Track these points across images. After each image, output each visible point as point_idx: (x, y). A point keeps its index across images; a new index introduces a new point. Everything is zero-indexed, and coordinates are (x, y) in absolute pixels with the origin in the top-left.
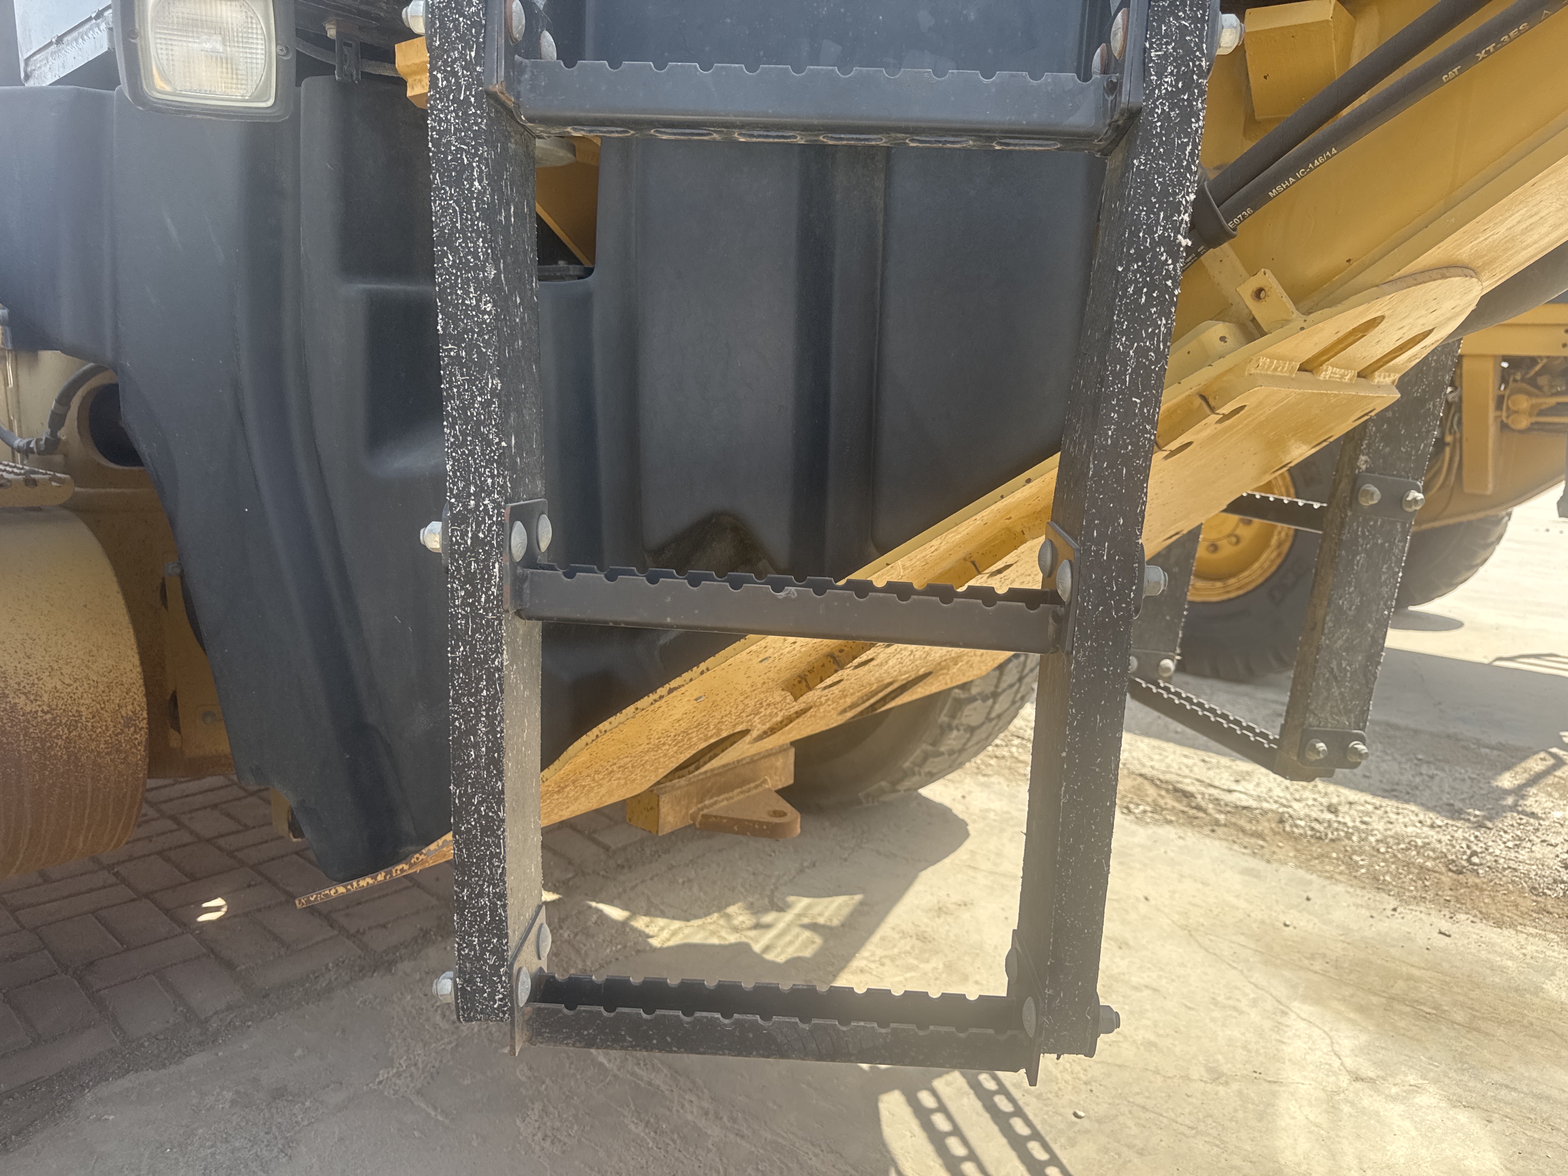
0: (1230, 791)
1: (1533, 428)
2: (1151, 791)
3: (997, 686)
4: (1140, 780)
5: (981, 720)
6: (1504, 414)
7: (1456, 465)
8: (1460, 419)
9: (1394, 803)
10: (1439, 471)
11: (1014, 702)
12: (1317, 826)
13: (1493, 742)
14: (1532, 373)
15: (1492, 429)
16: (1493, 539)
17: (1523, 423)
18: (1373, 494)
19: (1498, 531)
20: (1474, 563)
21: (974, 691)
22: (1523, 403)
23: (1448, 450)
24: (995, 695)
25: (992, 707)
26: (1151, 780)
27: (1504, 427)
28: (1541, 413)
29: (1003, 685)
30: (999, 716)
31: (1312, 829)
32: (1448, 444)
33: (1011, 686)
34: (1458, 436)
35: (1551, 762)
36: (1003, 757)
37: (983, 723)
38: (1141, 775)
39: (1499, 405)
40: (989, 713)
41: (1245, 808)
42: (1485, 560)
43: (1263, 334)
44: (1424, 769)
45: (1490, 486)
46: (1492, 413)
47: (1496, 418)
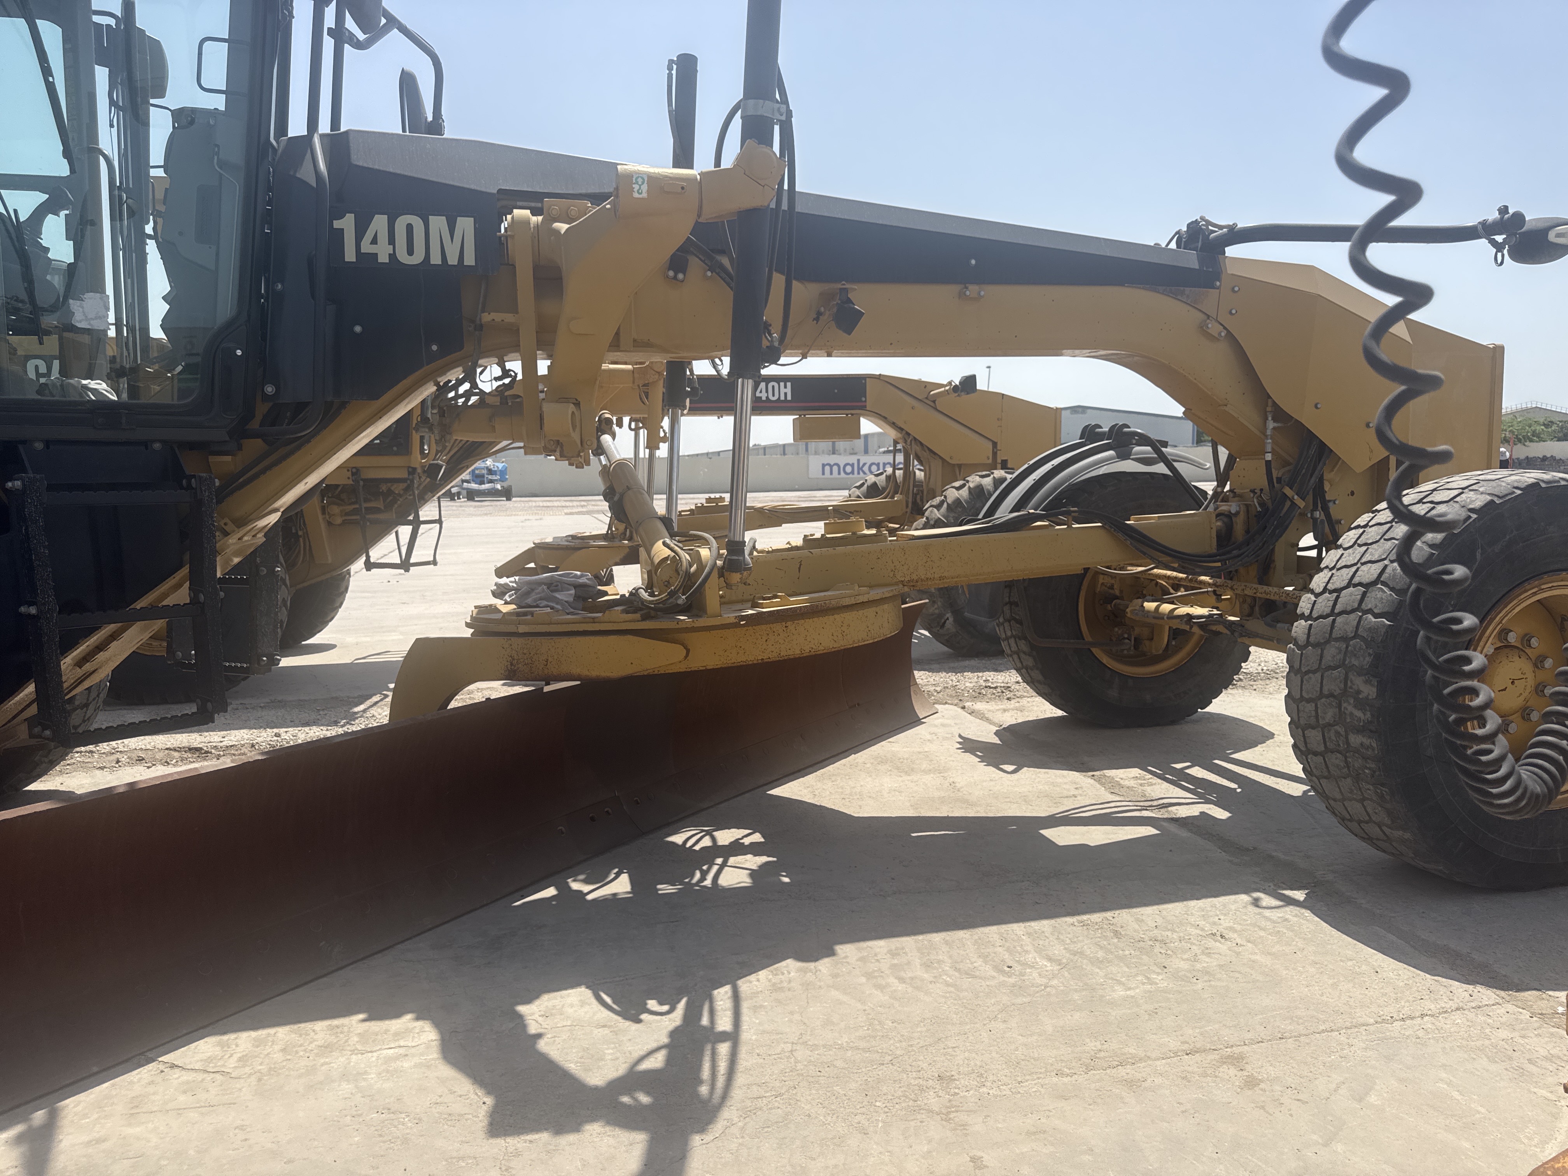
0: (221, 742)
1: (344, 523)
2: (176, 754)
3: (88, 700)
4: (166, 751)
5: (81, 722)
6: (327, 517)
7: (308, 548)
8: (304, 522)
9: (308, 728)
10: (299, 551)
11: (95, 710)
12: (272, 743)
13: (356, 696)
14: (337, 493)
15: (323, 526)
16: (342, 589)
17: (338, 520)
18: (264, 571)
19: (344, 584)
20: (336, 606)
21: (77, 703)
22: (335, 509)
23: (301, 539)
24: (86, 705)
25: (86, 713)
26: (175, 750)
27: (329, 524)
28: (347, 514)
29: (91, 699)
30: (88, 719)
31: (270, 744)
32: (301, 536)
33: (94, 699)
34: (305, 531)
35: (383, 696)
36: (74, 763)
37: (81, 724)
38: (167, 749)
39: (324, 513)
40: (85, 716)
41: (231, 746)
42: (342, 604)
43: (229, 534)
44: (321, 712)
45: (329, 558)
46: (320, 517)
47: (324, 519)
